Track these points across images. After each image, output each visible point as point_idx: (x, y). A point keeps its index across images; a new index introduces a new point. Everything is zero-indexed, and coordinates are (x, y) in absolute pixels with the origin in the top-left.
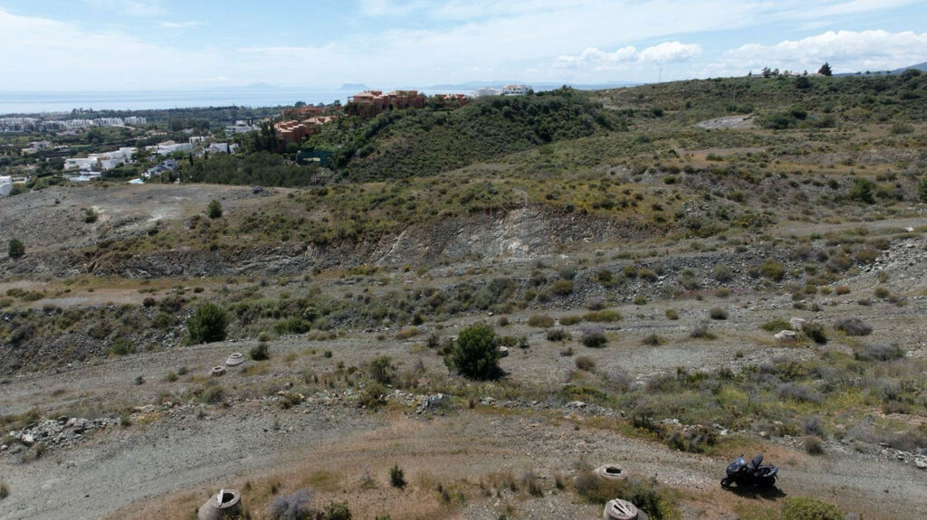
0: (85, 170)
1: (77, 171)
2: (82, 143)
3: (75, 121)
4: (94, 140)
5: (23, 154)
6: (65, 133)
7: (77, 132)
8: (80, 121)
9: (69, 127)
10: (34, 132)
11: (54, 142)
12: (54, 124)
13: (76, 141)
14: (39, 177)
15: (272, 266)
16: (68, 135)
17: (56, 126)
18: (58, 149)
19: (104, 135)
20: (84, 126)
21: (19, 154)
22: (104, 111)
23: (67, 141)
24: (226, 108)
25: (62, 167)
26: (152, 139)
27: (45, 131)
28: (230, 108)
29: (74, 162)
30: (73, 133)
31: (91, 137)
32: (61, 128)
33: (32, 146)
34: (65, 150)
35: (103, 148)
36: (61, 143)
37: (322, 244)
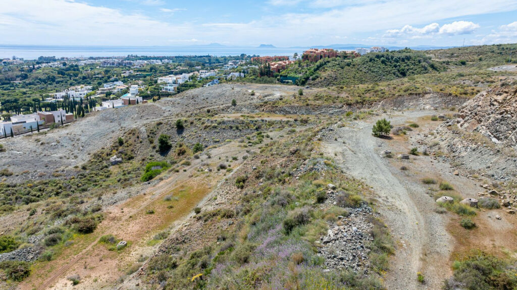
2: (147, 72)
4: (153, 70)
5: (123, 76)
7: (140, 67)
11: (135, 71)
13: (145, 71)
14: (149, 86)
15: (331, 112)
18: (137, 75)
19: (157, 68)
24: (204, 56)
26: (181, 71)
27: (125, 66)
28: (207, 56)
30: (138, 67)
33: (125, 72)
37: (349, 105)
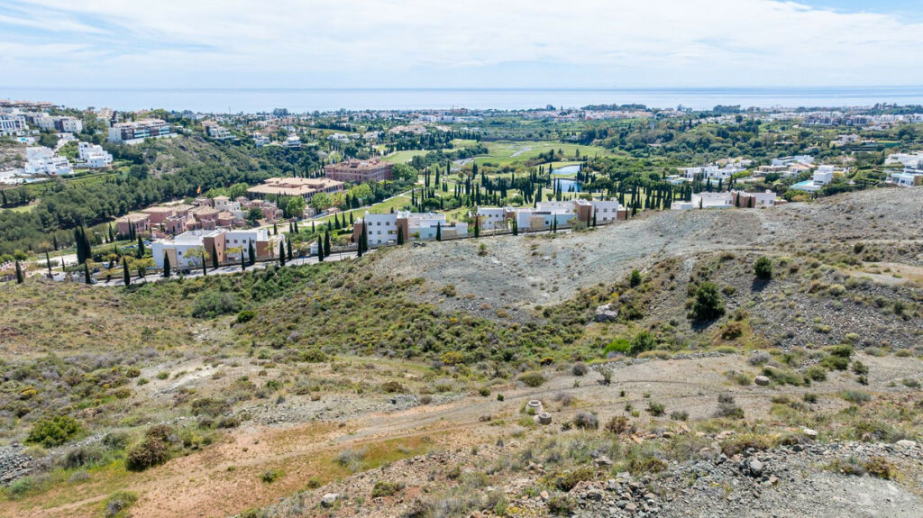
0: (909, 167)
1: (900, 168)
2: (892, 139)
3: (883, 116)
4: (905, 136)
5: (831, 145)
6: (871, 128)
8: (889, 116)
9: (876, 122)
10: (842, 126)
11: (862, 136)
12: (862, 119)
13: (886, 136)
14: (859, 169)
16: (874, 130)
17: (863, 121)
18: (864, 144)
19: (917, 132)
20: (892, 122)
21: (828, 144)
22: (909, 106)
23: (875, 136)
25: (882, 162)
27: (851, 125)
29: (896, 158)
30: (879, 128)
31: (902, 134)
32: (868, 123)
33: (840, 138)
34: (871, 145)
35: (913, 146)
36: (868, 137)
